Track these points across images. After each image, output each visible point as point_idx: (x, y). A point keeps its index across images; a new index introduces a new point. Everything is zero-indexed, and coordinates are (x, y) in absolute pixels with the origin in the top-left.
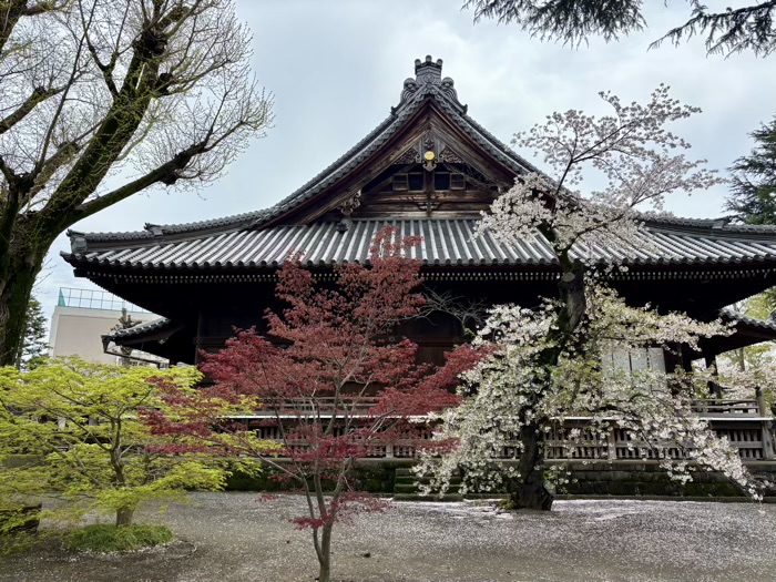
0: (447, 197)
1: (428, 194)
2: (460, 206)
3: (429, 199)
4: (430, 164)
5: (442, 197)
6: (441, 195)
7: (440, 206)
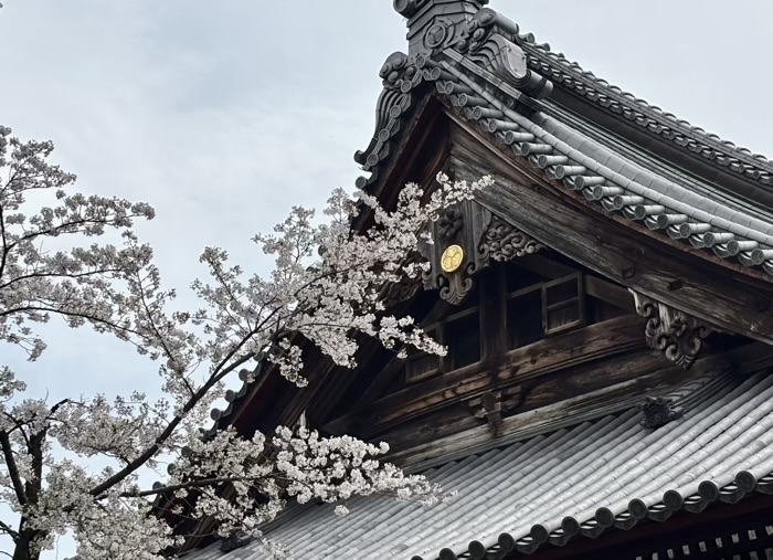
0: (543, 362)
1: (491, 369)
2: (578, 380)
3: (495, 382)
4: (455, 284)
5: (527, 367)
6: (524, 360)
7: (525, 394)
